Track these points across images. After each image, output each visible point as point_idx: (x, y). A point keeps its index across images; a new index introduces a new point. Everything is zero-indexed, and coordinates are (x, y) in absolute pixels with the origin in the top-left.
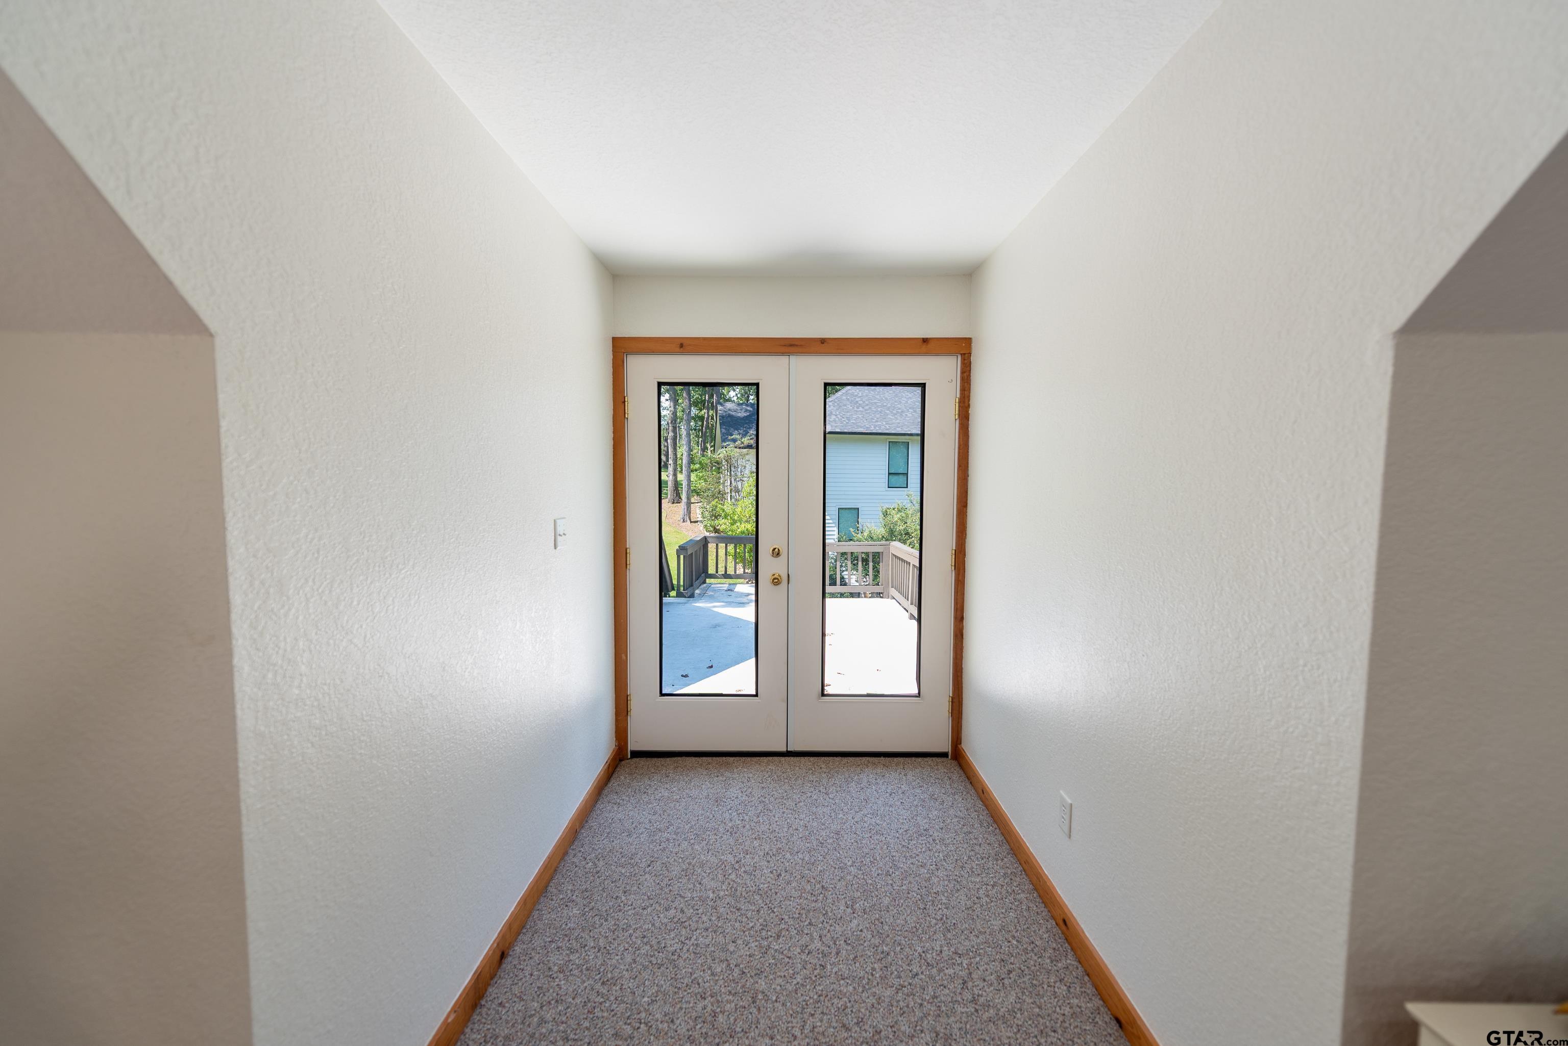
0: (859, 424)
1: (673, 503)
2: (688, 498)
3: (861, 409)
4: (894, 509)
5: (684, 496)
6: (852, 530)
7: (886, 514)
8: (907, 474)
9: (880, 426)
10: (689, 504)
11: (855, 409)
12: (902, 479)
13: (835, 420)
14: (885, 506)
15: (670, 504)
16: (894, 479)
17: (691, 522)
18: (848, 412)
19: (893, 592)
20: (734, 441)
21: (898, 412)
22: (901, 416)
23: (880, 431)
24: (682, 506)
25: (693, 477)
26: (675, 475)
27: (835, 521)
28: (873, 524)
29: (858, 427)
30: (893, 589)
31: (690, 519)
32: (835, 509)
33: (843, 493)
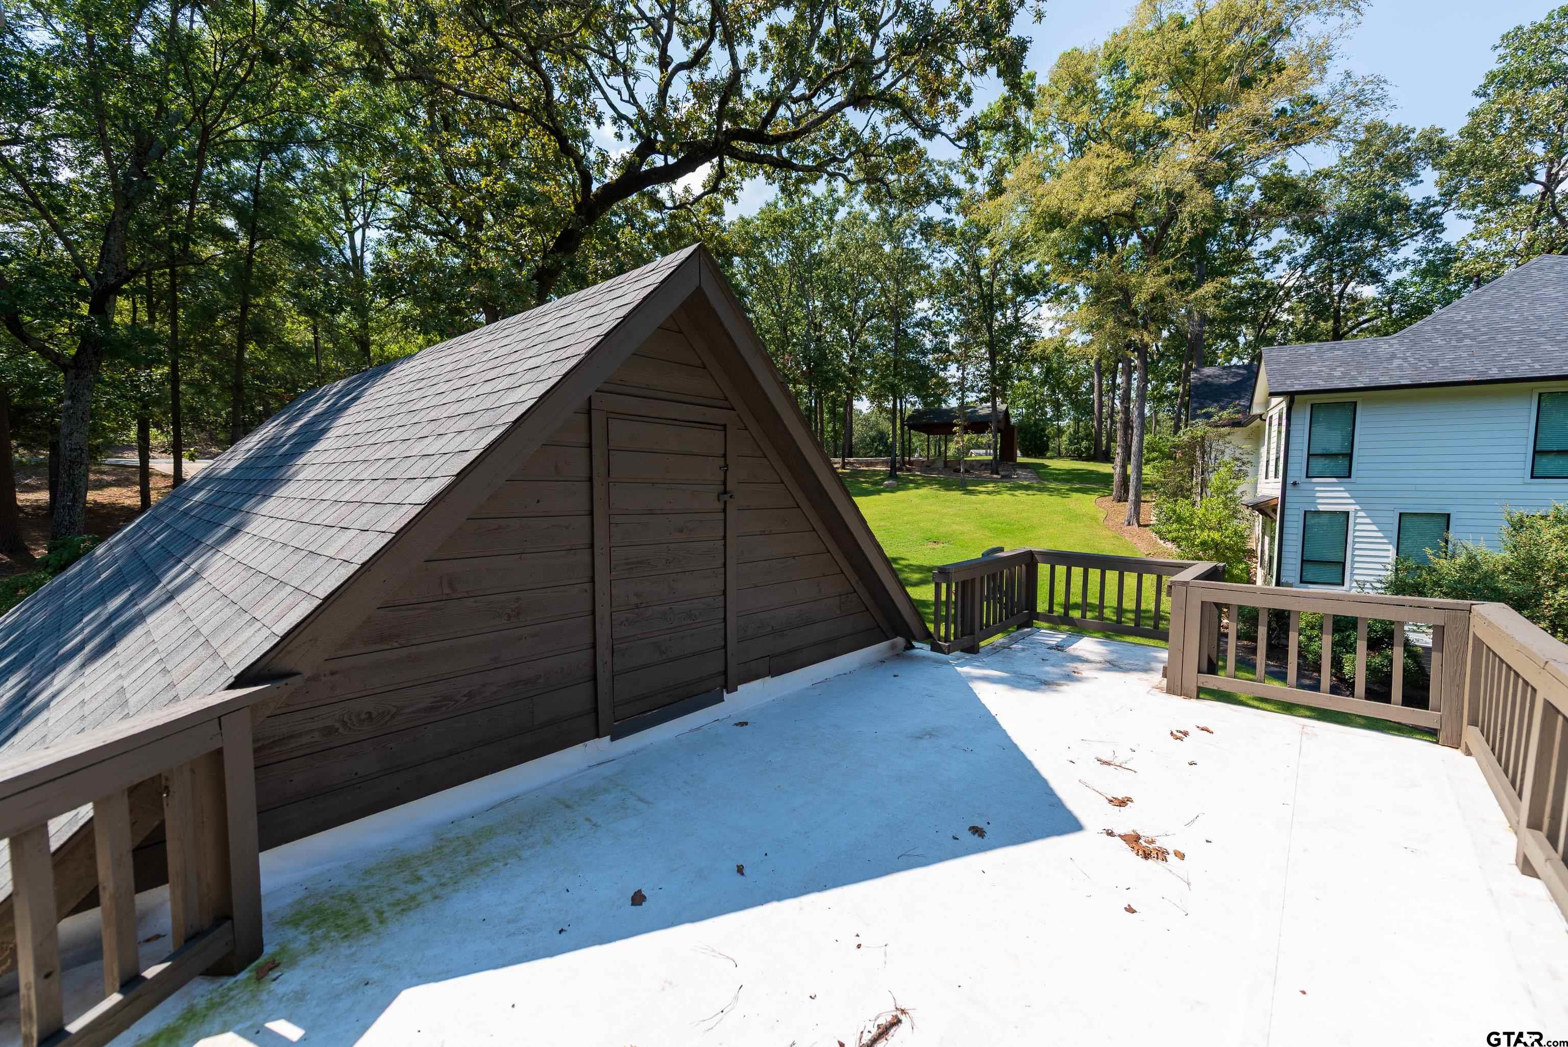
0: (1462, 368)
1: (1119, 501)
2: (1138, 496)
5: (1131, 496)
10: (1138, 503)
11: (1454, 343)
13: (1400, 368)
14: (1520, 513)
15: (1115, 503)
16: (1542, 461)
17: (1139, 525)
18: (1433, 350)
19: (1472, 735)
20: (1208, 416)
23: (1514, 376)
24: (1128, 506)
25: (1146, 469)
26: (1124, 467)
27: (1389, 534)
28: (1481, 544)
29: (1456, 372)
30: (1475, 731)
31: (1138, 522)
32: (1391, 514)
33: (1412, 487)
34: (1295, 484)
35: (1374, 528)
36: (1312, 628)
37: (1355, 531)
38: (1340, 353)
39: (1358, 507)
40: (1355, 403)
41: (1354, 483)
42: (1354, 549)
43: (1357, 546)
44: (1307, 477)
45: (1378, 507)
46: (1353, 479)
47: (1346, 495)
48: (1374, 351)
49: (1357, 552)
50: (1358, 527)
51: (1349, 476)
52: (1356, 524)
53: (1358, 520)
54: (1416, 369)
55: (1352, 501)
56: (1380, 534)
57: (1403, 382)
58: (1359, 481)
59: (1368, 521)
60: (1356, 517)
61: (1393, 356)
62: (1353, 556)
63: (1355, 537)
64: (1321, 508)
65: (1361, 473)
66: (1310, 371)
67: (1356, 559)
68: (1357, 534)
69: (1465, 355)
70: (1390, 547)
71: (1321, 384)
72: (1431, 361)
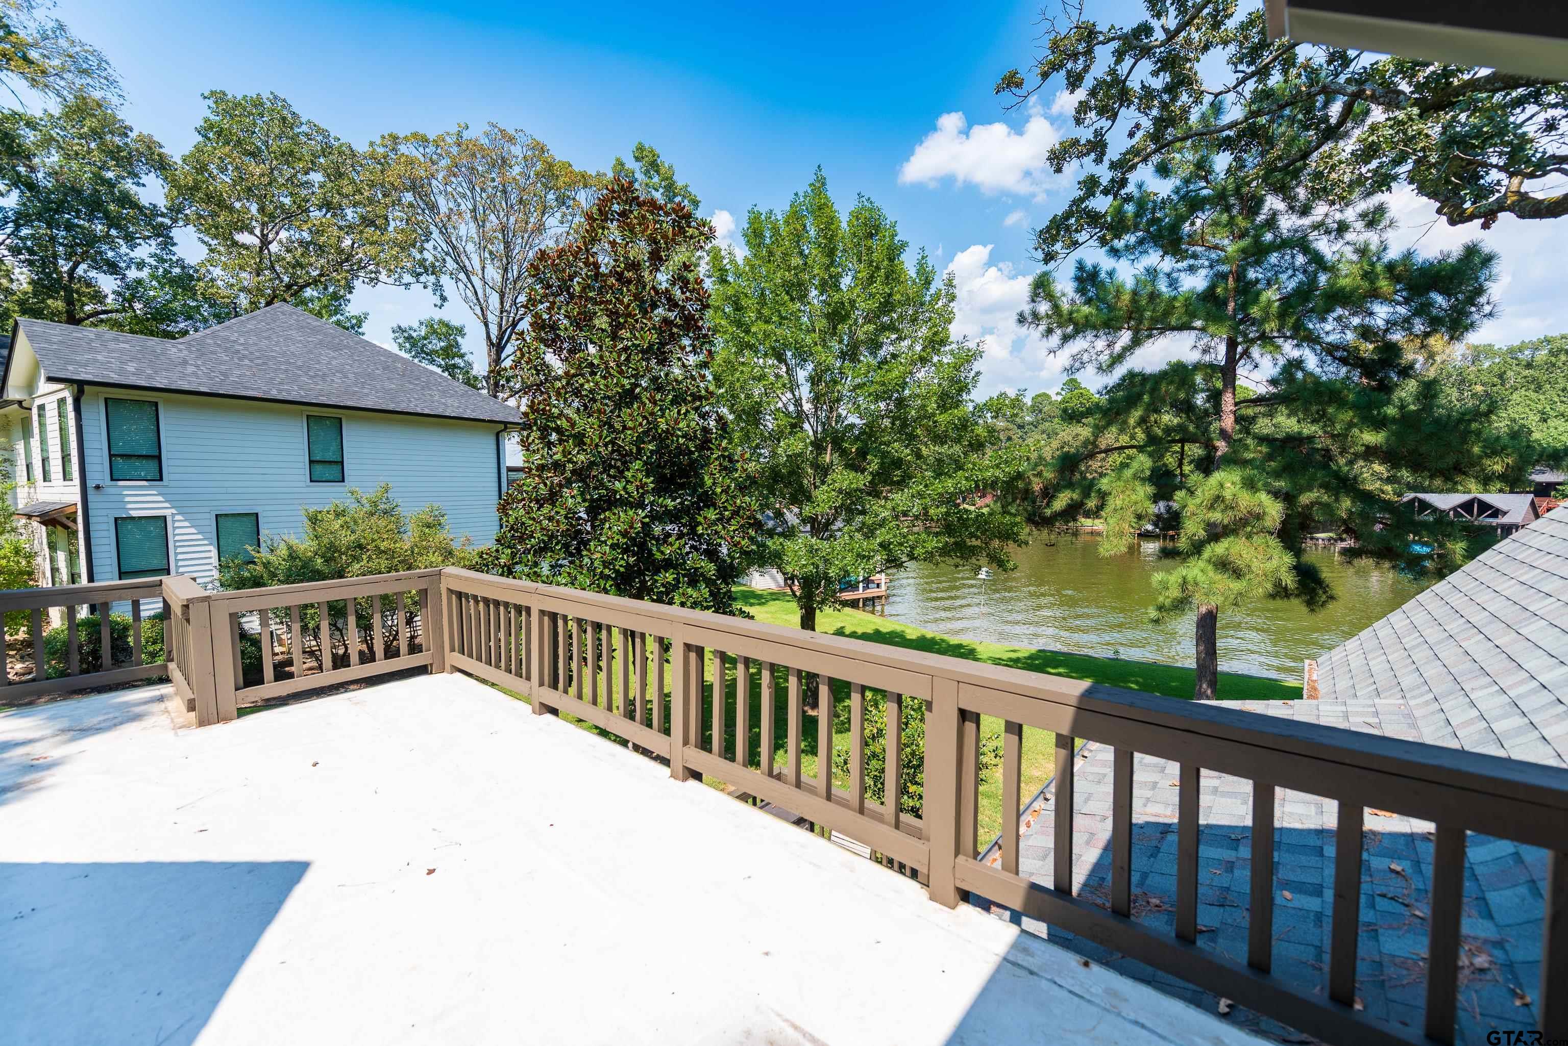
0: (248, 384)
3: (247, 362)
4: (328, 512)
6: (249, 548)
7: (314, 520)
8: (342, 463)
9: (288, 391)
11: (236, 361)
12: (334, 471)
13: (194, 374)
14: (312, 509)
16: (318, 468)
18: (220, 364)
19: (457, 659)
21: (317, 375)
22: (324, 380)
23: (290, 398)
27: (208, 535)
28: (292, 536)
29: (246, 388)
30: (456, 654)
32: (208, 516)
33: (223, 490)
34: (98, 487)
35: (193, 530)
36: (154, 643)
37: (175, 535)
38: (127, 346)
39: (174, 511)
40: (156, 404)
41: (167, 486)
42: (176, 554)
43: (179, 550)
44: (112, 479)
45: (194, 510)
46: (165, 483)
47: (160, 498)
48: (163, 353)
49: (180, 557)
50: (177, 531)
51: (161, 479)
52: (174, 528)
53: (177, 524)
54: (211, 379)
55: (167, 505)
56: (200, 537)
57: (203, 389)
58: (172, 484)
59: (187, 524)
60: (174, 521)
61: (185, 363)
62: (177, 561)
63: (175, 541)
64: (134, 514)
65: (172, 477)
66: (96, 361)
67: (180, 563)
68: (177, 538)
69: (248, 373)
70: (211, 548)
71: (114, 378)
72: (222, 373)
